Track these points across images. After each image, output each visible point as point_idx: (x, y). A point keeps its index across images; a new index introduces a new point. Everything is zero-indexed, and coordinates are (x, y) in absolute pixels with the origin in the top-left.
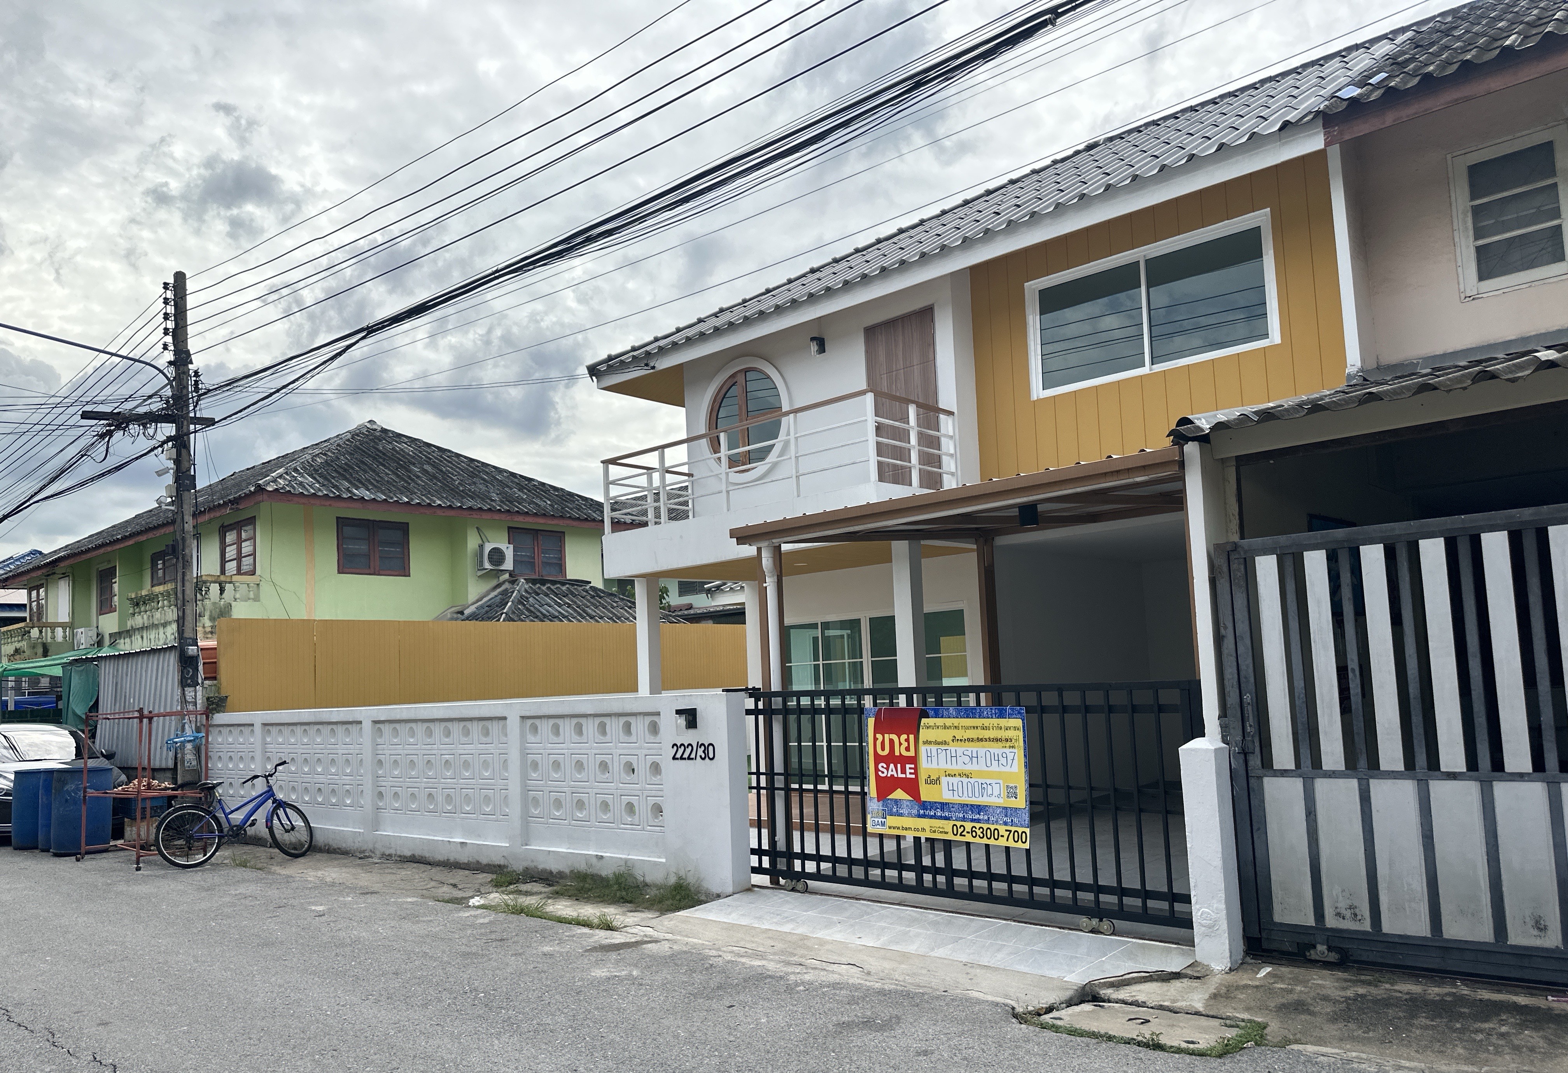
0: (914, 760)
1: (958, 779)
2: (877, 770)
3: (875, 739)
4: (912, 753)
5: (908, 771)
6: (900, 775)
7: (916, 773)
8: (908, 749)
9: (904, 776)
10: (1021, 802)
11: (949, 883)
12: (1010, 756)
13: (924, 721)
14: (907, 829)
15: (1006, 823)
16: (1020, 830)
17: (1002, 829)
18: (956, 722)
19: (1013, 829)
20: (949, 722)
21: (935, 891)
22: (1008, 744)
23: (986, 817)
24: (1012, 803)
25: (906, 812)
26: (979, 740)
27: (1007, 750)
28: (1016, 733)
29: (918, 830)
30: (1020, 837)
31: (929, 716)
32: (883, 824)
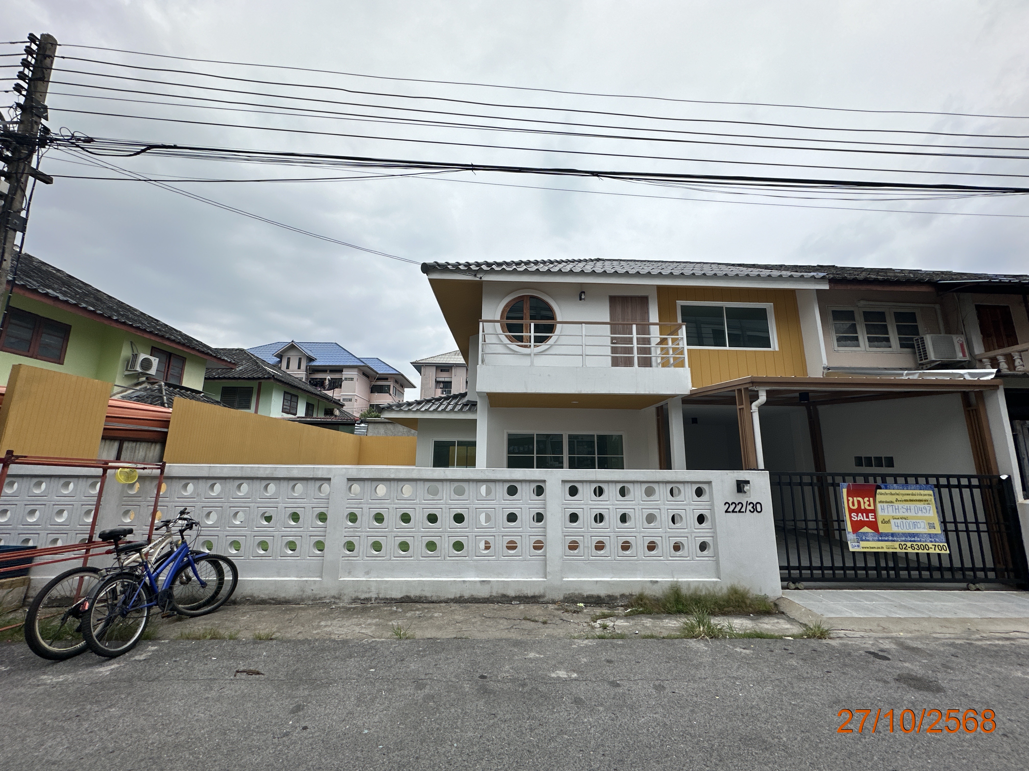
0: (874, 511)
1: (900, 520)
2: (851, 517)
3: (848, 500)
4: (872, 508)
5: (870, 517)
6: (866, 519)
7: (875, 518)
8: (869, 505)
9: (868, 520)
10: (938, 530)
11: (897, 574)
12: (928, 508)
13: (878, 491)
14: (872, 548)
15: (931, 542)
16: (941, 544)
17: (930, 545)
18: (898, 491)
19: (937, 544)
20: (893, 491)
21: (888, 579)
22: (926, 502)
23: (919, 539)
24: (933, 531)
25: (871, 539)
26: (912, 501)
27: (926, 506)
28: (930, 497)
29: (879, 548)
30: (941, 548)
31: (880, 488)
32: (858, 546)
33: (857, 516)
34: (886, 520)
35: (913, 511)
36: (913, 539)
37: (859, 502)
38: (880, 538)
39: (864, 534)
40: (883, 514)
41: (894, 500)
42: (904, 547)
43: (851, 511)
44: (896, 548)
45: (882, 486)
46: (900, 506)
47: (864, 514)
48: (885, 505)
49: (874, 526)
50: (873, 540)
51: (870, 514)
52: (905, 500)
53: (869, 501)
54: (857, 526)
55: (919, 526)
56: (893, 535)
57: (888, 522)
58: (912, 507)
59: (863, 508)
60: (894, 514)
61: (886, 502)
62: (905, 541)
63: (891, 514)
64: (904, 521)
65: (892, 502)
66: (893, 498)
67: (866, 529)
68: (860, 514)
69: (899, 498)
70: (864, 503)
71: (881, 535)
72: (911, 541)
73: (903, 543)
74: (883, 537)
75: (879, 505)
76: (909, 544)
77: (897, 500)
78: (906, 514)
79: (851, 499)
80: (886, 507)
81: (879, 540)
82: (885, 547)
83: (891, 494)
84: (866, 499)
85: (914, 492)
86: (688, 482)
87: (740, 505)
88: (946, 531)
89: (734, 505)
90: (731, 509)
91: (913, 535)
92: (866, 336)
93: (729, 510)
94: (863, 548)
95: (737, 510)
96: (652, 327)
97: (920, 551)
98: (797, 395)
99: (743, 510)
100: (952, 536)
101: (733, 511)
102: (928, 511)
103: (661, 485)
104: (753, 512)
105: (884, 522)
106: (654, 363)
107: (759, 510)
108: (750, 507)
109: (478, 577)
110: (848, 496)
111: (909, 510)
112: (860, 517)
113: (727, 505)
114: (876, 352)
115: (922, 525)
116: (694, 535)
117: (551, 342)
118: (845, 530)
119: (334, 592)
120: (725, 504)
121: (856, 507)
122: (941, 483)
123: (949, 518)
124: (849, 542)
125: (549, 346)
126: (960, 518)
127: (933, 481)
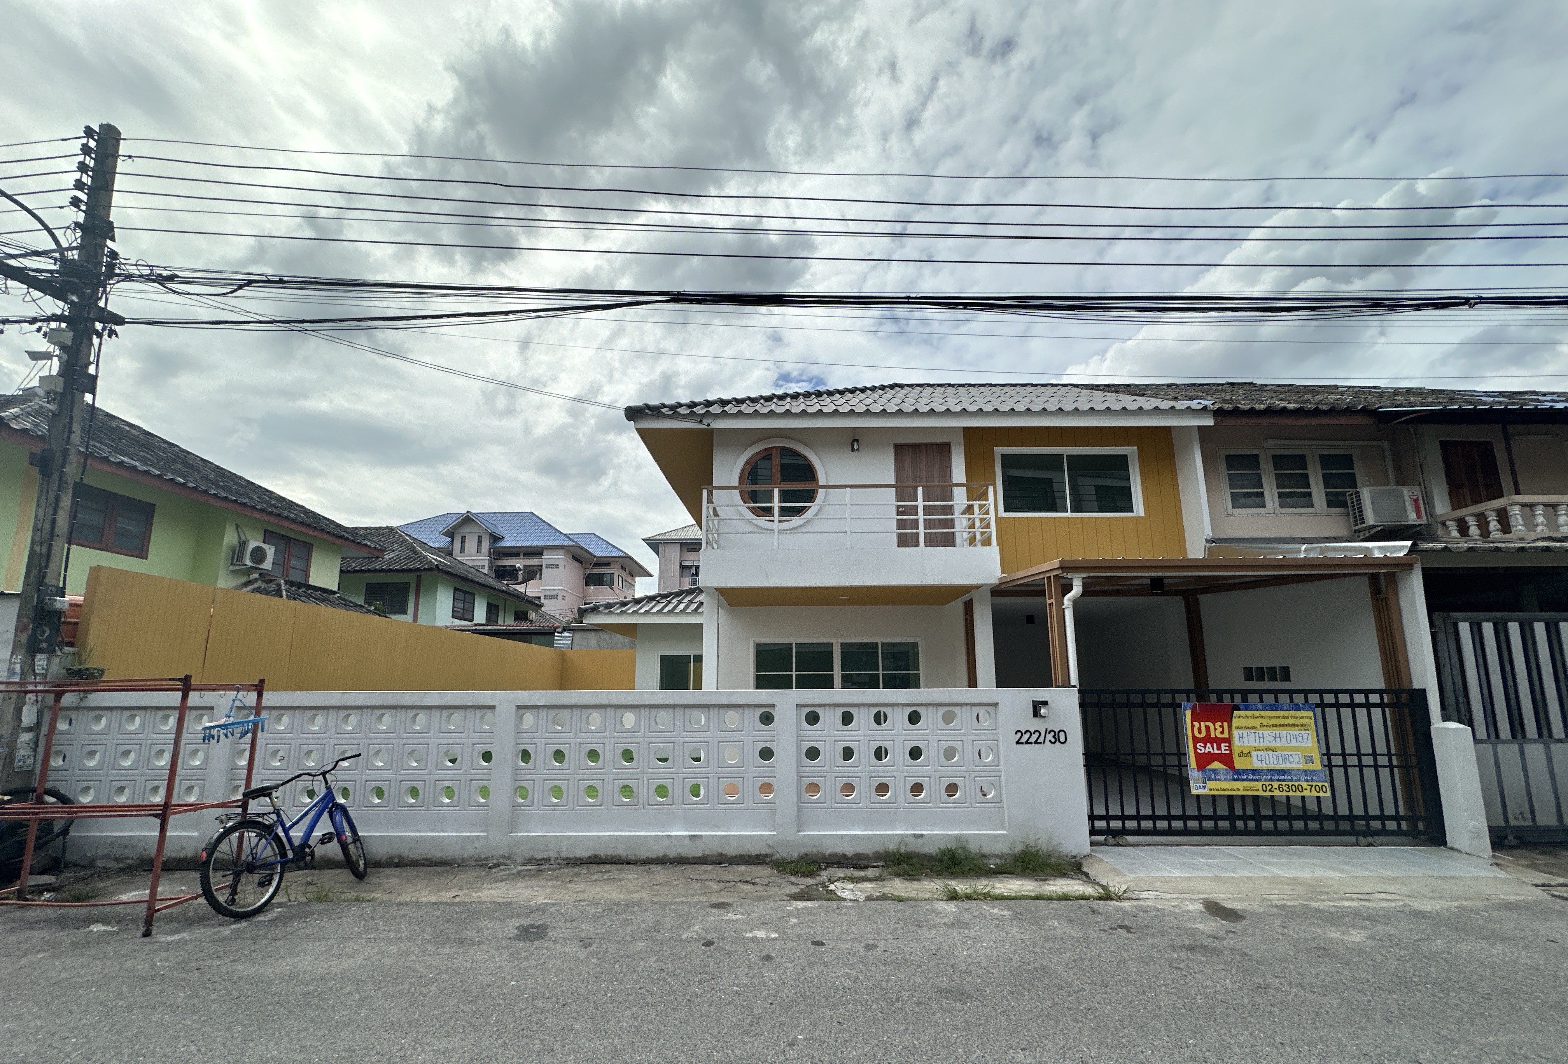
0: (1228, 740)
1: (1265, 752)
2: (1195, 748)
3: (1193, 726)
4: (1226, 735)
5: (1223, 748)
6: (1216, 751)
7: (1230, 749)
8: (1222, 733)
9: (1220, 752)
10: (1317, 766)
11: (1258, 825)
12: (1305, 736)
13: (1236, 713)
14: (1224, 790)
15: (1307, 781)
16: (1320, 784)
17: (1305, 785)
18: (1263, 713)
19: (1314, 784)
20: (1257, 713)
21: (1246, 832)
22: (1303, 728)
23: (1290, 778)
24: (1310, 767)
25: (1223, 778)
26: (1281, 725)
27: (1303, 732)
28: (1309, 720)
29: (1234, 790)
30: (1321, 789)
31: (1239, 709)
32: (1204, 788)
33: (1205, 748)
34: (1246, 752)
35: (1284, 740)
36: (1282, 777)
37: (1208, 728)
38: (1236, 777)
39: (1214, 771)
40: (1241, 744)
41: (1257, 725)
42: (1269, 788)
43: (1196, 740)
44: (1258, 791)
45: (1242, 707)
46: (1266, 733)
47: (1215, 745)
48: (1245, 732)
49: (1227, 760)
50: (1226, 780)
51: (1223, 745)
52: (1273, 725)
53: (1222, 726)
54: (1203, 761)
55: (1291, 760)
56: (1254, 772)
57: (1249, 754)
58: (1283, 733)
59: (1213, 735)
60: (1257, 744)
61: (1247, 728)
62: (1271, 780)
63: (1253, 743)
64: (1271, 753)
65: (1254, 728)
66: (1256, 723)
67: (1216, 765)
68: (1208, 745)
69: (1265, 722)
70: (1215, 729)
71: (1238, 772)
72: (1278, 780)
73: (1267, 783)
74: (1239, 775)
75: (1235, 733)
76: (1276, 784)
78: (1273, 744)
79: (1196, 724)
80: (1245, 735)
81: (1234, 780)
82: (1242, 789)
83: (1254, 717)
84: (1218, 724)
85: (1286, 713)
86: (967, 704)
87: (1037, 734)
88: (1330, 766)
89: (1028, 734)
90: (1024, 740)
91: (1283, 772)
92: (1276, 491)
93: (1021, 741)
94: (1210, 790)
95: (1033, 740)
96: (956, 490)
97: (1291, 794)
99: (1041, 740)
100: (1338, 773)
101: (1027, 742)
102: (1305, 740)
103: (930, 709)
104: (1054, 743)
105: (1242, 755)
106: (958, 540)
107: (1062, 739)
108: (1050, 737)
109: (687, 831)
110: (1193, 720)
111: (1278, 739)
112: (1209, 749)
113: (1019, 734)
114: (1289, 515)
115: (1296, 759)
116: (975, 775)
117: (808, 515)
118: (1187, 766)
119: (504, 851)
120: (1016, 733)
121: (1204, 734)
122: (1325, 701)
123: (1335, 748)
124: (1191, 783)
125: (806, 521)
126: (1351, 748)
127: (1314, 698)
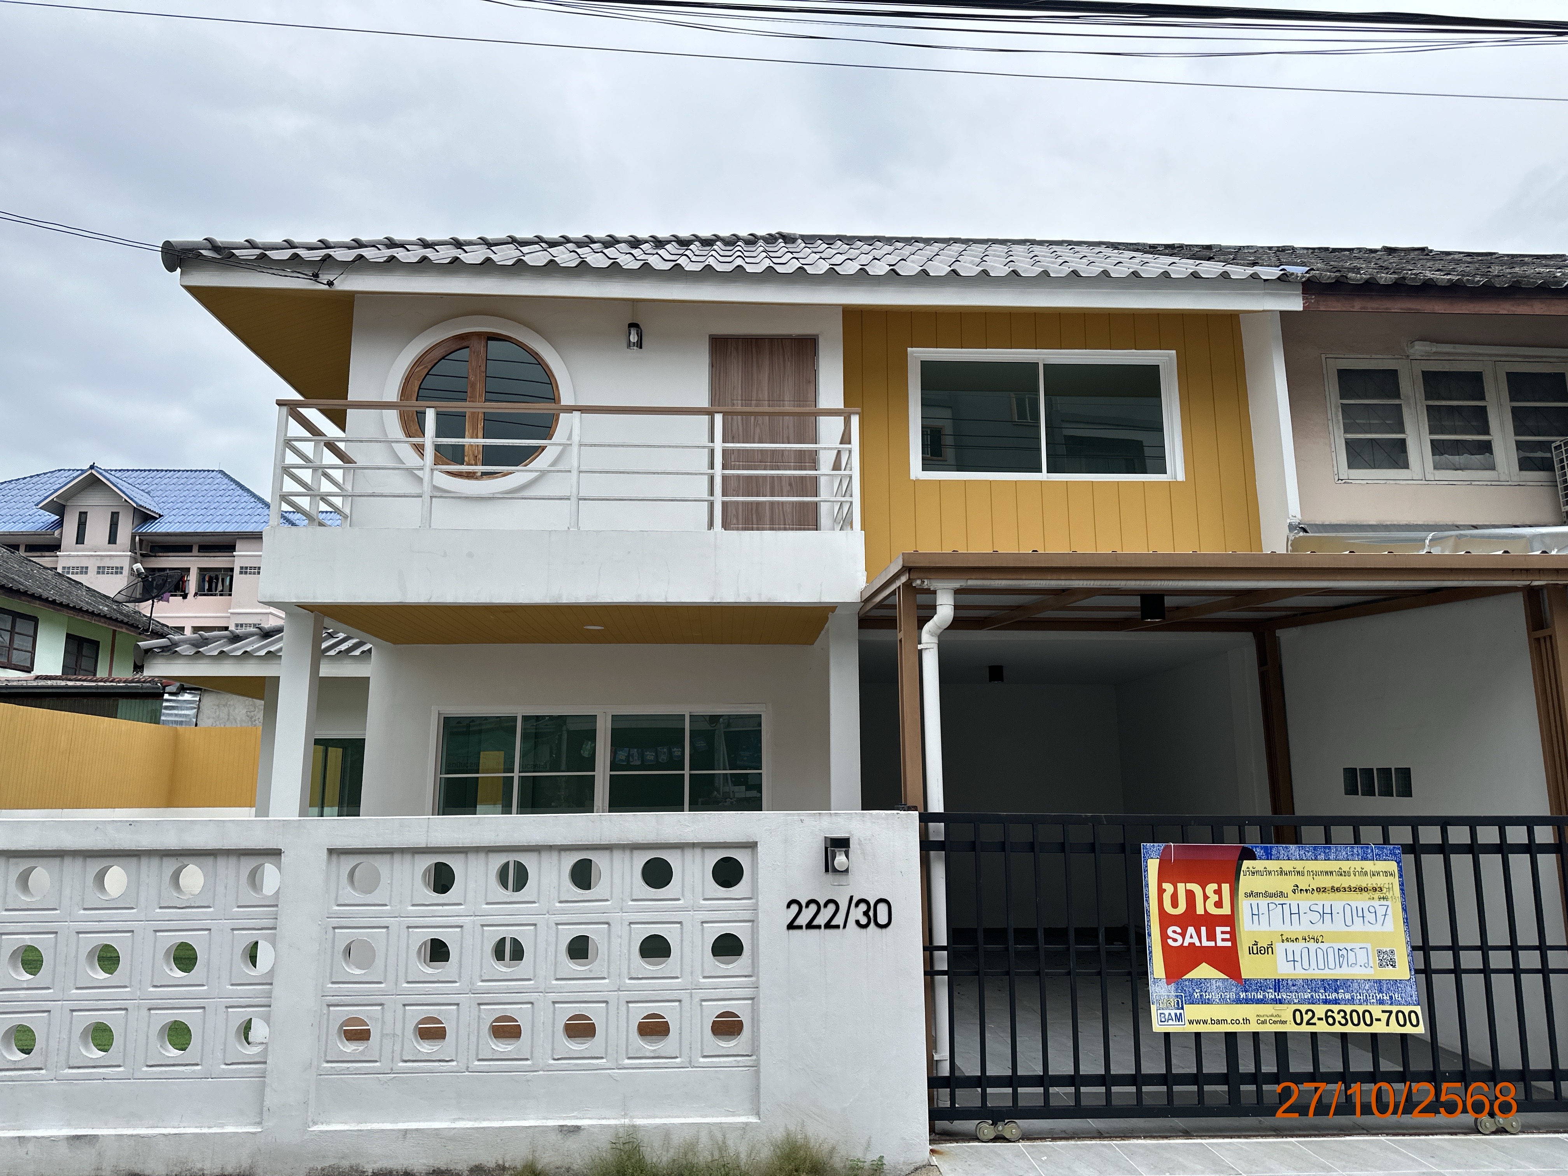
0: (1230, 921)
1: (1302, 944)
2: (1164, 937)
3: (1161, 891)
4: (1226, 910)
5: (1219, 936)
6: (1205, 943)
7: (1233, 938)
8: (1219, 904)
9: (1212, 944)
10: (1402, 971)
12: (1381, 911)
13: (1246, 864)
14: (1219, 1022)
15: (1381, 1002)
16: (1406, 1009)
17: (1377, 1011)
18: (1299, 865)
19: (1394, 1009)
20: (1287, 865)
22: (1377, 895)
23: (1348, 996)
24: (1389, 973)
25: (1217, 998)
26: (1337, 890)
27: (1376, 903)
28: (1390, 879)
29: (1237, 1022)
30: (1407, 1019)
31: (1252, 856)
32: (1179, 1018)
34: (1263, 943)
35: (1338, 918)
36: (1334, 996)
38: (1243, 995)
39: (1199, 982)
40: (1256, 927)
41: (1288, 888)
42: (1306, 1018)
44: (1285, 1022)
45: (1258, 852)
46: (1305, 905)
48: (1263, 902)
50: (1223, 1001)
52: (1319, 890)
55: (1352, 960)
56: (1278, 985)
57: (1269, 949)
58: (1338, 906)
60: (1286, 928)
61: (1267, 895)
62: (1312, 1001)
63: (1278, 926)
64: (1312, 945)
65: (1282, 894)
66: (1286, 884)
67: (1204, 971)
71: (1247, 985)
72: (1326, 1002)
73: (1303, 1008)
74: (1249, 990)
75: (1245, 905)
76: (1320, 1010)
77: (1296, 889)
78: (1318, 929)
80: (1263, 909)
81: (1238, 1001)
82: (1253, 1020)
83: (1282, 872)
85: (1346, 865)
86: (693, 845)
87: (831, 908)
88: (1426, 972)
89: (813, 908)
90: (803, 920)
91: (1334, 985)
92: (1427, 439)
94: (1191, 1022)
95: (821, 920)
97: (1349, 1029)
98: (1136, 601)
99: (839, 920)
100: (1444, 985)
101: (810, 926)
102: (1380, 918)
103: (617, 854)
104: (865, 926)
105: (1257, 950)
107: (882, 919)
108: (858, 913)
111: (1327, 917)
113: (795, 908)
114: (1452, 483)
115: (1362, 956)
116: (699, 994)
117: (541, 462)
118: (1146, 973)
120: (789, 906)
122: (1422, 841)
123: (1440, 935)
124: (1153, 1008)
125: (535, 475)
126: (1469, 935)
127: (1402, 835)
